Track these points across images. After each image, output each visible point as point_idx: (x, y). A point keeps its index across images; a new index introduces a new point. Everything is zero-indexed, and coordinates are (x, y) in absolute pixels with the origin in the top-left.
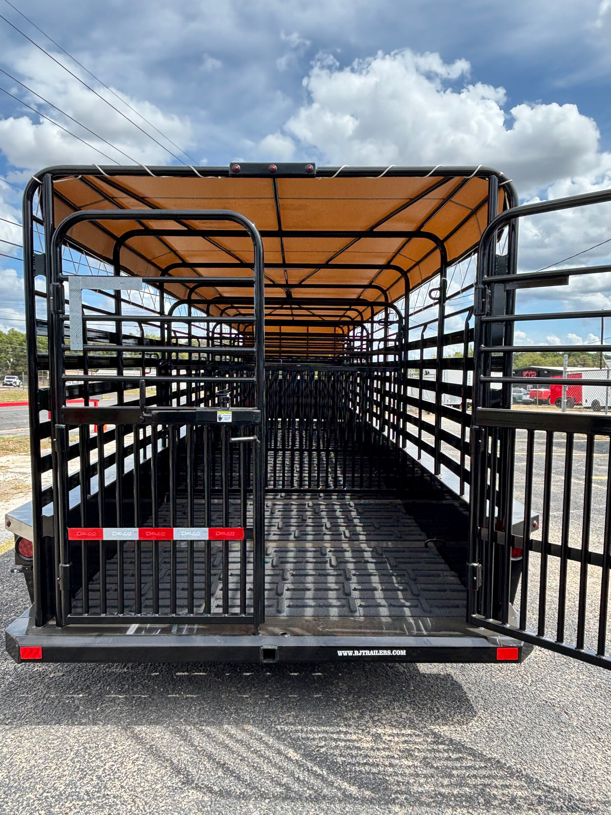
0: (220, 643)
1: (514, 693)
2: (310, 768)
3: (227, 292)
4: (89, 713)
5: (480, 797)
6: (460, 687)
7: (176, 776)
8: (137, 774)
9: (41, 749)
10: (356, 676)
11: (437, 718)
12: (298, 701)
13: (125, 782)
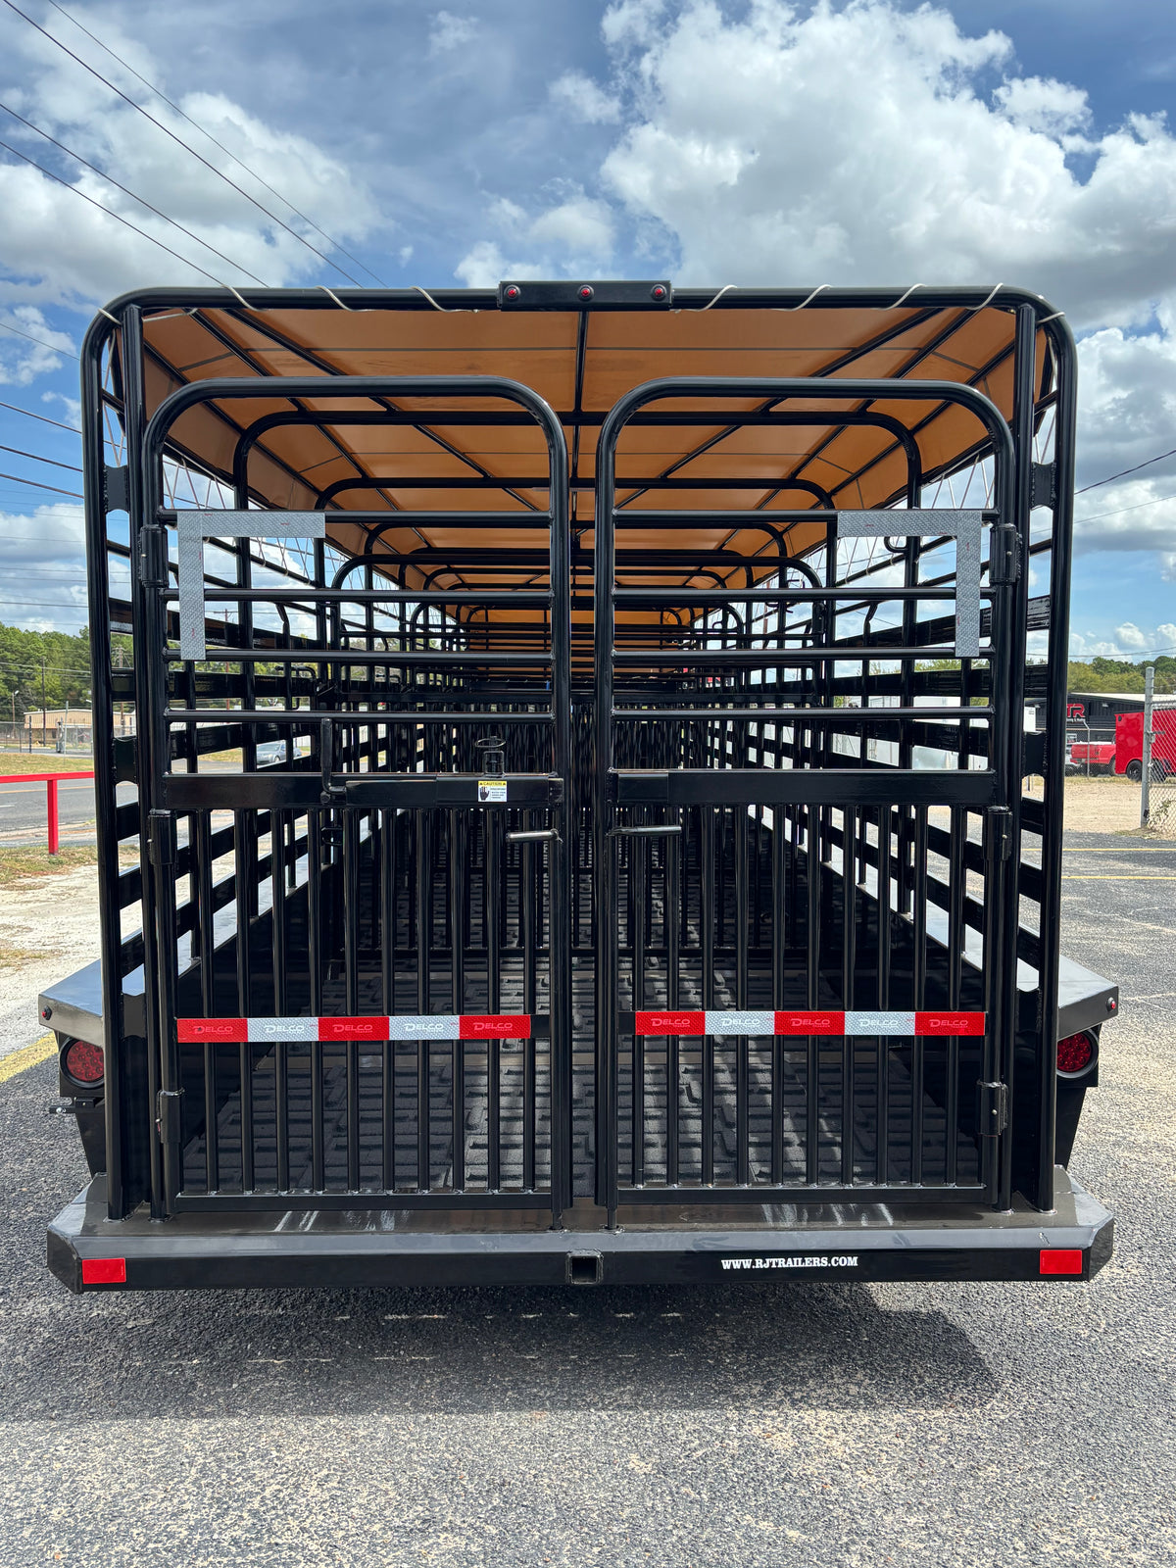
0: (485, 1247)
1: (1073, 1347)
2: (674, 1489)
3: (441, 538)
4: (217, 1395)
5: (1017, 1539)
6: (962, 1336)
7: (409, 1508)
8: (331, 1506)
9: (129, 1465)
10: (751, 1318)
11: (920, 1395)
12: (637, 1364)
13: (309, 1521)
